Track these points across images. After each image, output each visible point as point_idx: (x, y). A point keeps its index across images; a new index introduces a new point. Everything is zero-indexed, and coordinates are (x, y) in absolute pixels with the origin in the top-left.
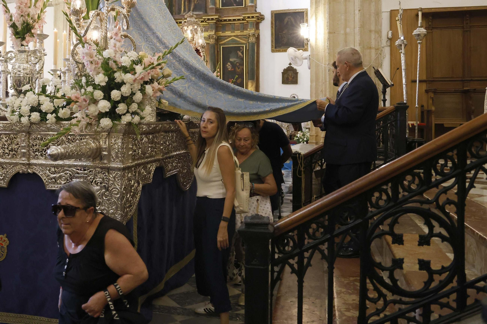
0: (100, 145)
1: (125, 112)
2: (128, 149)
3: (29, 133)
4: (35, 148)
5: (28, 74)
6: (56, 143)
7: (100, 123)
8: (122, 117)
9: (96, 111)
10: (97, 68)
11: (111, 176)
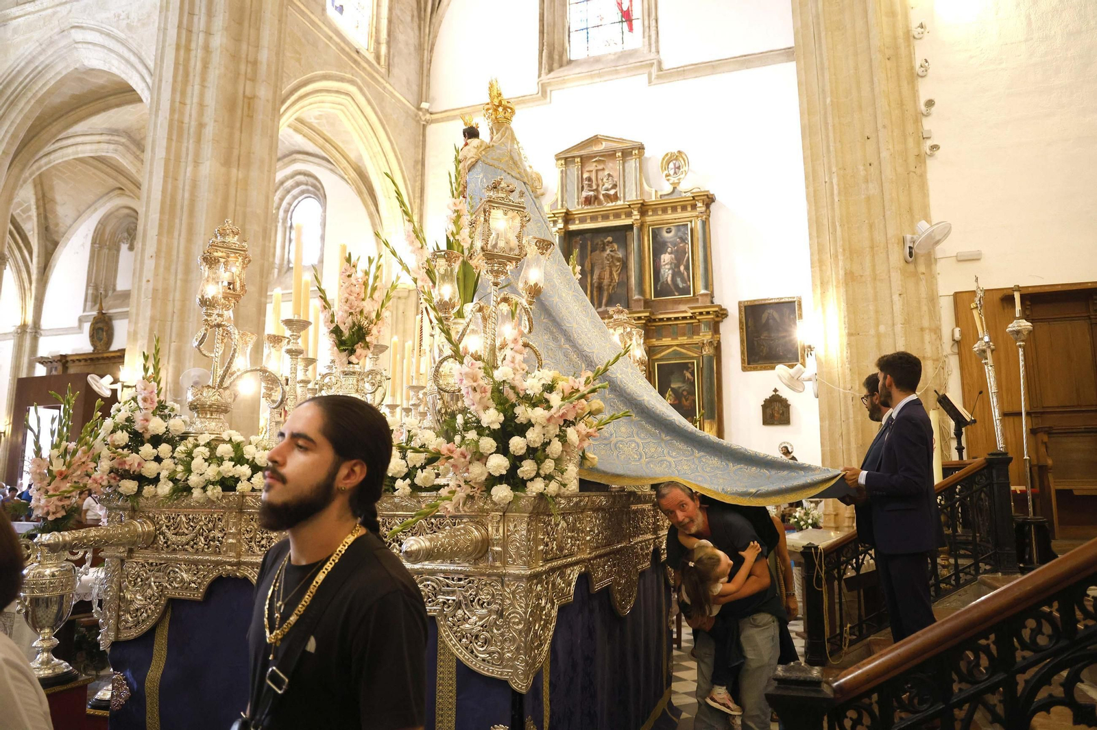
0: (487, 533)
1: (534, 474)
2: (537, 542)
6: (408, 531)
7: (490, 494)
8: (529, 484)
9: (482, 474)
10: (486, 399)
11: (508, 591)
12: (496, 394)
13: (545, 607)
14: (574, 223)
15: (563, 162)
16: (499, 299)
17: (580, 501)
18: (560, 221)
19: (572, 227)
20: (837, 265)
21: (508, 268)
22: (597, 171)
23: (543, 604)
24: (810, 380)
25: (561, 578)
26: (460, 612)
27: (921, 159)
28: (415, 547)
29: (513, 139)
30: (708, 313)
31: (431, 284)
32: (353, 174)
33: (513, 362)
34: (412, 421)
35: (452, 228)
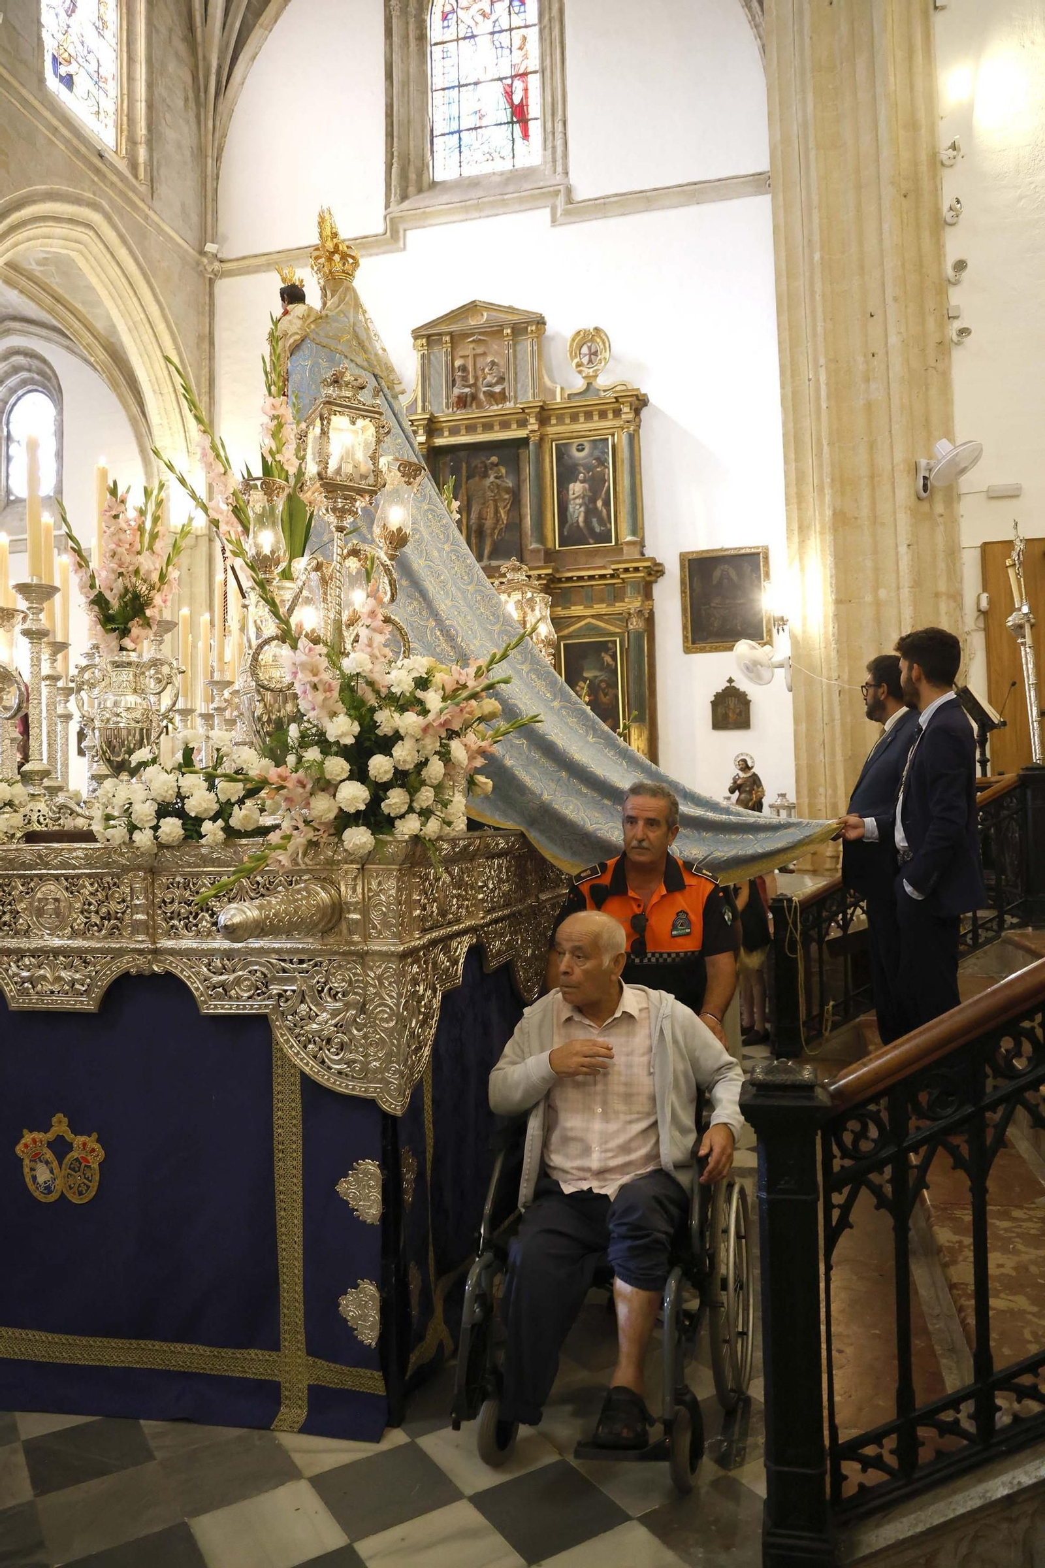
0: (340, 895)
1: (405, 808)
2: (411, 905)
3: (153, 872)
4: (169, 909)
5: (138, 722)
6: (224, 896)
7: (341, 840)
8: (398, 823)
9: (329, 810)
10: (331, 702)
11: (372, 975)
12: (347, 693)
13: (423, 995)
14: (441, 435)
15: (424, 341)
16: (345, 551)
17: (469, 845)
18: (421, 431)
19: (439, 441)
20: (822, 501)
21: (358, 504)
22: (475, 356)
23: (421, 992)
24: (781, 666)
25: (444, 955)
26: (303, 1007)
27: (944, 348)
28: (236, 920)
29: (358, 305)
30: (636, 569)
31: (240, 529)
32: (103, 355)
33: (370, 645)
34: (220, 735)
35: (270, 443)
